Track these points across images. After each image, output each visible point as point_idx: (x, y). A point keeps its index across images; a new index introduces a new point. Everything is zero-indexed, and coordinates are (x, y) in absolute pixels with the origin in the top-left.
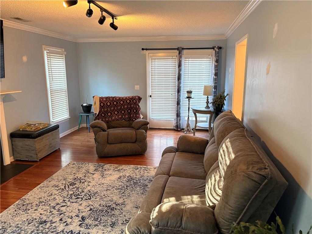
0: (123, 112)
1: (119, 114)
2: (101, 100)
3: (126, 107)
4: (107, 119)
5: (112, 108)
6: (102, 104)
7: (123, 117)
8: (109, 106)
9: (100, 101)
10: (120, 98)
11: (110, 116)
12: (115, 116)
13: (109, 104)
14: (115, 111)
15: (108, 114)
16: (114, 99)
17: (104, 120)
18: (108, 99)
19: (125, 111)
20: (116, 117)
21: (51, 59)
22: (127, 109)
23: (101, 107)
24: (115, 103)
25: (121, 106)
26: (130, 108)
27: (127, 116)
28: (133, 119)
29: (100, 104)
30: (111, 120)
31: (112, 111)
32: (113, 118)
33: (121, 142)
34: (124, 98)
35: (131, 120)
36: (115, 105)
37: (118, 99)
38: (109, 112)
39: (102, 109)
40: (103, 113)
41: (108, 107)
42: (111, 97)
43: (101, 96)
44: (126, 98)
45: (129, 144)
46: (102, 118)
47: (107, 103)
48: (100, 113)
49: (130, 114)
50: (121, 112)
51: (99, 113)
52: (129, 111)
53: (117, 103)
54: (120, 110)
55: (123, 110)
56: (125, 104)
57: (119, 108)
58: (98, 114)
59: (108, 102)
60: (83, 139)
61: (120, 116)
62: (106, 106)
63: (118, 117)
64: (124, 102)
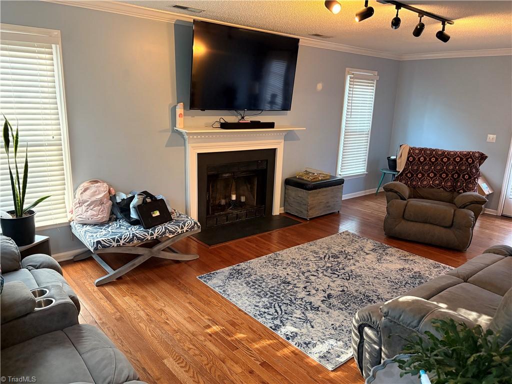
0: (444, 176)
1: (436, 178)
2: (412, 151)
3: (451, 167)
4: (414, 183)
5: (426, 167)
6: (411, 159)
7: (443, 183)
8: (421, 163)
9: (409, 154)
10: (444, 152)
11: (420, 179)
12: (429, 180)
13: (422, 159)
14: (431, 172)
15: (417, 175)
16: (434, 153)
17: (409, 183)
18: (423, 152)
19: (447, 175)
20: (430, 182)
22: (452, 172)
23: (408, 163)
24: (433, 160)
25: (442, 165)
26: (459, 170)
27: (449, 184)
28: (460, 190)
29: (408, 158)
30: (421, 186)
31: (425, 172)
32: (425, 183)
33: (425, 222)
34: (452, 153)
35: (455, 191)
36: (433, 163)
37: (440, 153)
38: (420, 172)
39: (409, 167)
40: (409, 172)
41: (419, 165)
42: (430, 150)
43: (412, 146)
44: (455, 153)
45: (438, 227)
46: (407, 180)
47: (419, 158)
48: (405, 171)
49: (455, 180)
50: (441, 175)
51: (403, 171)
52: (456, 176)
53: (437, 159)
54: (440, 172)
55: (445, 172)
56: (450, 163)
57: (439, 168)
58: (401, 173)
59: (421, 157)
60: (377, 207)
61: (437, 182)
62: (417, 163)
63: (433, 182)
64: (449, 159)
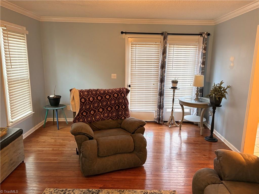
0: (109, 109)
1: (105, 112)
2: (82, 94)
3: (113, 102)
4: (89, 119)
5: (96, 105)
6: (83, 100)
7: (110, 115)
8: (91, 102)
9: (80, 96)
10: (104, 91)
11: (93, 115)
12: (100, 114)
13: (91, 99)
14: (100, 108)
15: (90, 112)
16: (98, 92)
17: (86, 120)
18: (90, 93)
19: (112, 108)
20: (101, 116)
21: (9, 39)
22: (114, 105)
23: (82, 104)
24: (99, 98)
25: (107, 101)
26: (118, 103)
27: (114, 114)
28: (122, 117)
29: (81, 100)
30: (95, 120)
31: (95, 108)
32: (98, 117)
34: (110, 91)
35: (118, 118)
36: (100, 100)
37: (102, 92)
38: (92, 110)
39: (83, 107)
40: (84, 111)
41: (90, 104)
42: (94, 90)
43: (80, 89)
44: (112, 91)
46: (84, 118)
47: (89, 99)
48: (81, 111)
49: (118, 111)
50: (107, 108)
52: (117, 107)
53: (102, 98)
54: (106, 107)
55: (109, 106)
56: (111, 99)
57: (105, 103)
58: (79, 114)
59: (90, 97)
61: (106, 115)
62: (89, 103)
63: (103, 115)
64: (110, 96)
